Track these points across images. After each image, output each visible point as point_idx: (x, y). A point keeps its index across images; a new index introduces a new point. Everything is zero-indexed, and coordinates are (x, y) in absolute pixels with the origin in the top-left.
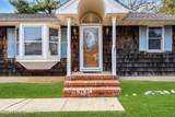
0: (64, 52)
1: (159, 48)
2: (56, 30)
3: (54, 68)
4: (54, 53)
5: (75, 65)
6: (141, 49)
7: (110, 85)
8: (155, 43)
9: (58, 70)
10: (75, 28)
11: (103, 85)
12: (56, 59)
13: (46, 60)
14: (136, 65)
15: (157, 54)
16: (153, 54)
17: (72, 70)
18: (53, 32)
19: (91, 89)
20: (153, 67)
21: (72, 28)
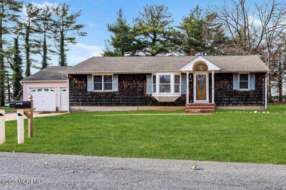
0: (184, 90)
1: (247, 88)
2: (179, 76)
3: (177, 100)
4: (177, 91)
5: (191, 98)
6: (234, 89)
7: (209, 108)
8: (244, 85)
9: (180, 102)
10: (191, 75)
11: (206, 108)
12: (179, 95)
13: (172, 95)
14: (231, 99)
15: (245, 92)
16: (242, 92)
17: (189, 102)
18: (177, 78)
19: (199, 110)
20: (242, 101)
21: (189, 74)
